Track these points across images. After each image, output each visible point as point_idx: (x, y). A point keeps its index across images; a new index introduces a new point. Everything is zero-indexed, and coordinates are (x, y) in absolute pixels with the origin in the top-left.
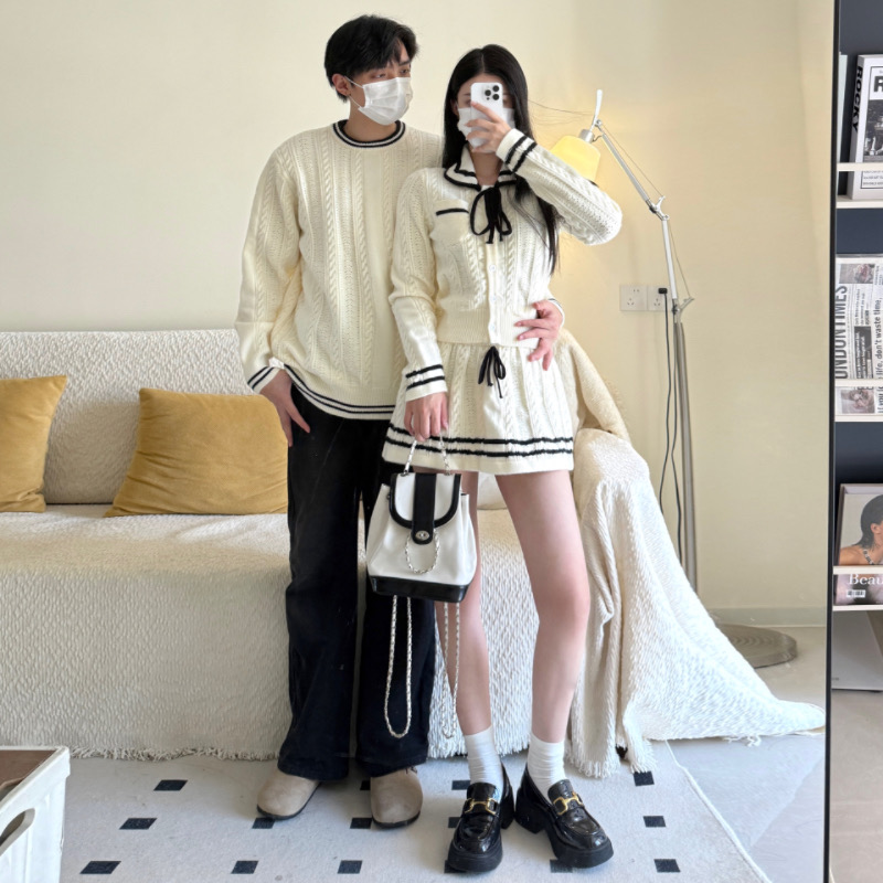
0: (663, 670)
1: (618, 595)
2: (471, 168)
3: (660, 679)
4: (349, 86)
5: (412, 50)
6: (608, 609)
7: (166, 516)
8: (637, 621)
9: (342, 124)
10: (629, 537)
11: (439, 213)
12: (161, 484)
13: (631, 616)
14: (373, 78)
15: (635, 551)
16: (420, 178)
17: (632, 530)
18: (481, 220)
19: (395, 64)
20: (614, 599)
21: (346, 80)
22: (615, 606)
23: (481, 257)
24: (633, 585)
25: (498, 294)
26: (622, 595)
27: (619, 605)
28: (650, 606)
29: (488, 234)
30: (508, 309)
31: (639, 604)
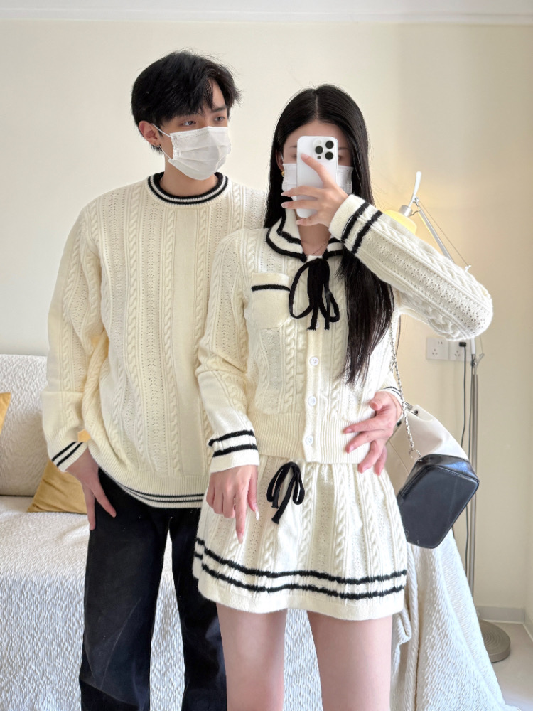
0: (454, 689)
1: (416, 622)
2: (296, 235)
3: (451, 696)
4: (157, 135)
5: (230, 95)
6: (406, 634)
7: (62, 514)
8: (432, 647)
9: (158, 178)
10: (432, 576)
11: (255, 288)
12: (61, 488)
13: (427, 642)
14: (181, 126)
15: (436, 588)
16: (232, 244)
17: (434, 570)
18: (302, 300)
19: (207, 110)
20: (412, 625)
21: (154, 128)
22: (413, 631)
23: (300, 346)
24: (430, 616)
25: (319, 394)
26: (420, 621)
27: (416, 630)
28: (446, 635)
29: (310, 316)
30: (334, 413)
31: (435, 632)
